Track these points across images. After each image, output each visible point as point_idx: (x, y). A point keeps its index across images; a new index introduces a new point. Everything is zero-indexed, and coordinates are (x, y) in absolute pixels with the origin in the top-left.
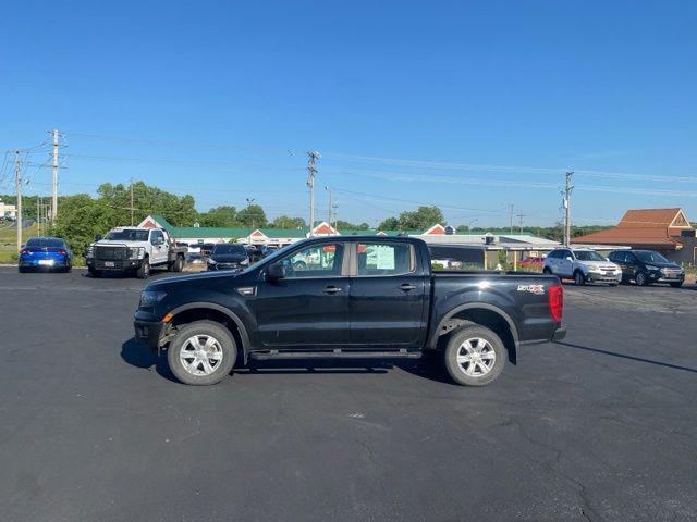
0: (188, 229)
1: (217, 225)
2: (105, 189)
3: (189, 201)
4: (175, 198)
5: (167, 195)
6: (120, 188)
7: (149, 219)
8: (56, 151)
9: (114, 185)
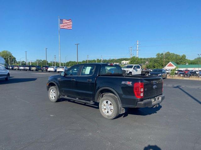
0: (183, 65)
1: (195, 64)
2: (158, 55)
3: (184, 57)
4: (179, 56)
5: (177, 55)
6: (162, 54)
7: (170, 62)
8: (138, 46)
9: (161, 53)
